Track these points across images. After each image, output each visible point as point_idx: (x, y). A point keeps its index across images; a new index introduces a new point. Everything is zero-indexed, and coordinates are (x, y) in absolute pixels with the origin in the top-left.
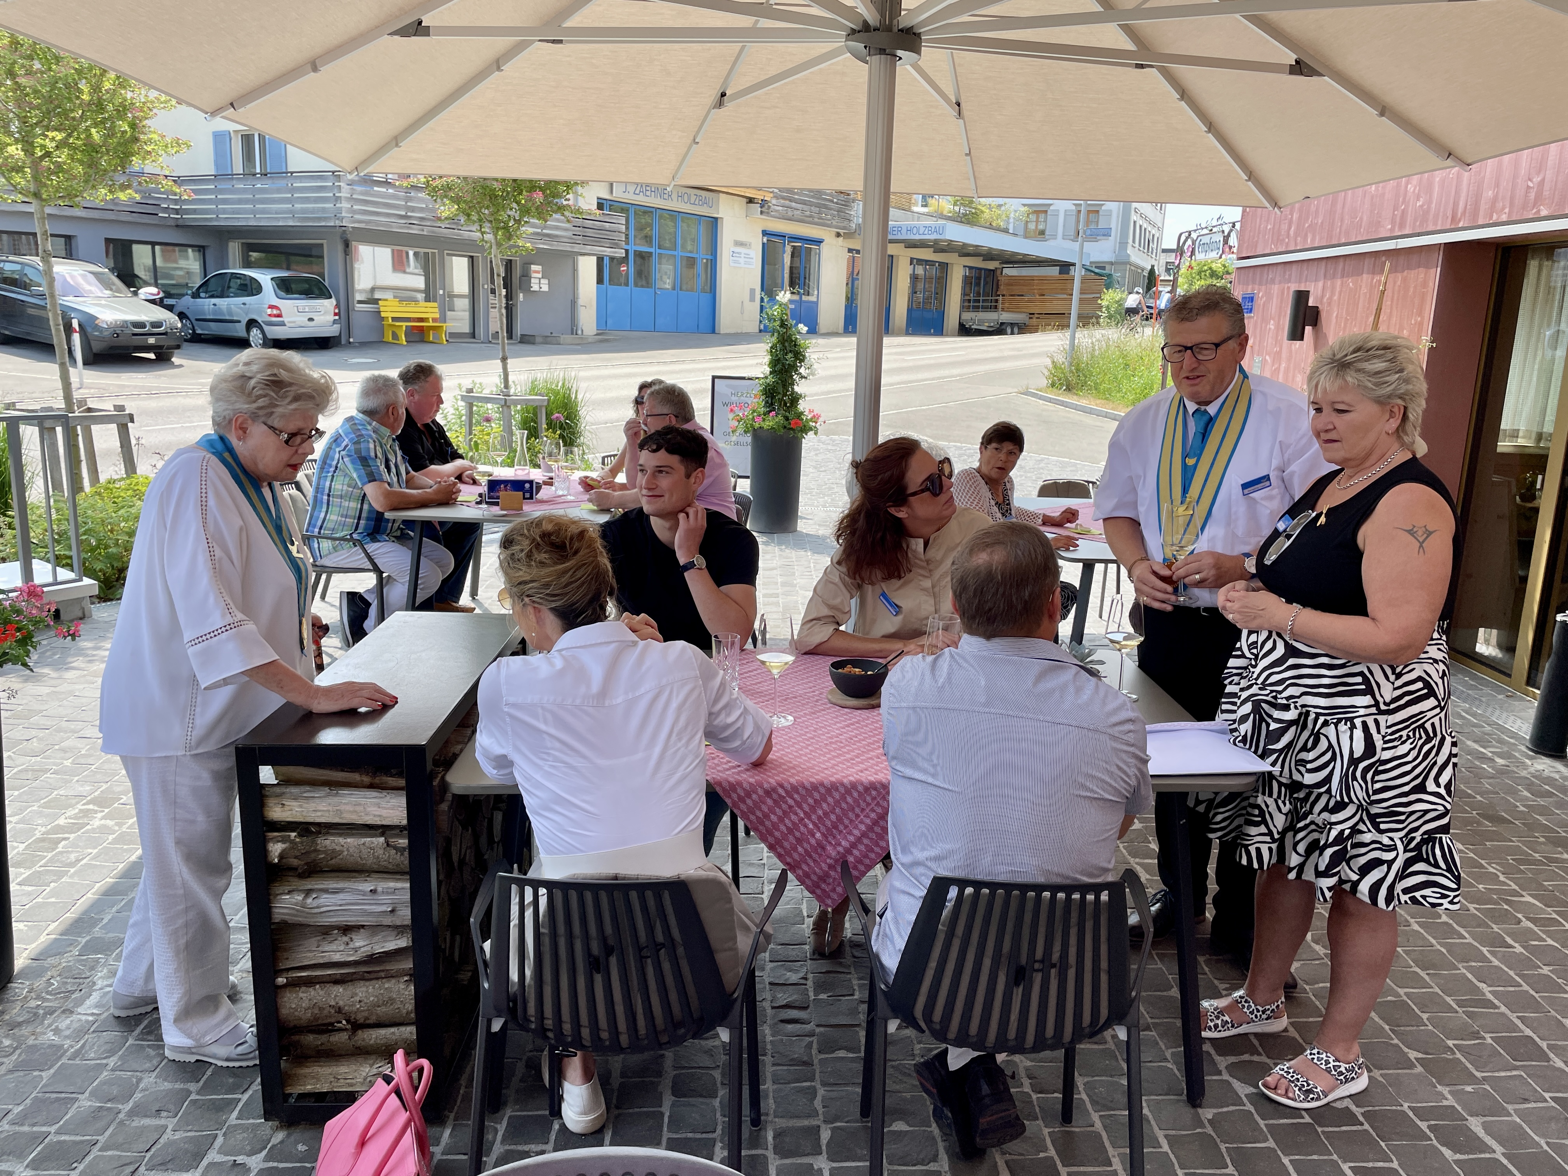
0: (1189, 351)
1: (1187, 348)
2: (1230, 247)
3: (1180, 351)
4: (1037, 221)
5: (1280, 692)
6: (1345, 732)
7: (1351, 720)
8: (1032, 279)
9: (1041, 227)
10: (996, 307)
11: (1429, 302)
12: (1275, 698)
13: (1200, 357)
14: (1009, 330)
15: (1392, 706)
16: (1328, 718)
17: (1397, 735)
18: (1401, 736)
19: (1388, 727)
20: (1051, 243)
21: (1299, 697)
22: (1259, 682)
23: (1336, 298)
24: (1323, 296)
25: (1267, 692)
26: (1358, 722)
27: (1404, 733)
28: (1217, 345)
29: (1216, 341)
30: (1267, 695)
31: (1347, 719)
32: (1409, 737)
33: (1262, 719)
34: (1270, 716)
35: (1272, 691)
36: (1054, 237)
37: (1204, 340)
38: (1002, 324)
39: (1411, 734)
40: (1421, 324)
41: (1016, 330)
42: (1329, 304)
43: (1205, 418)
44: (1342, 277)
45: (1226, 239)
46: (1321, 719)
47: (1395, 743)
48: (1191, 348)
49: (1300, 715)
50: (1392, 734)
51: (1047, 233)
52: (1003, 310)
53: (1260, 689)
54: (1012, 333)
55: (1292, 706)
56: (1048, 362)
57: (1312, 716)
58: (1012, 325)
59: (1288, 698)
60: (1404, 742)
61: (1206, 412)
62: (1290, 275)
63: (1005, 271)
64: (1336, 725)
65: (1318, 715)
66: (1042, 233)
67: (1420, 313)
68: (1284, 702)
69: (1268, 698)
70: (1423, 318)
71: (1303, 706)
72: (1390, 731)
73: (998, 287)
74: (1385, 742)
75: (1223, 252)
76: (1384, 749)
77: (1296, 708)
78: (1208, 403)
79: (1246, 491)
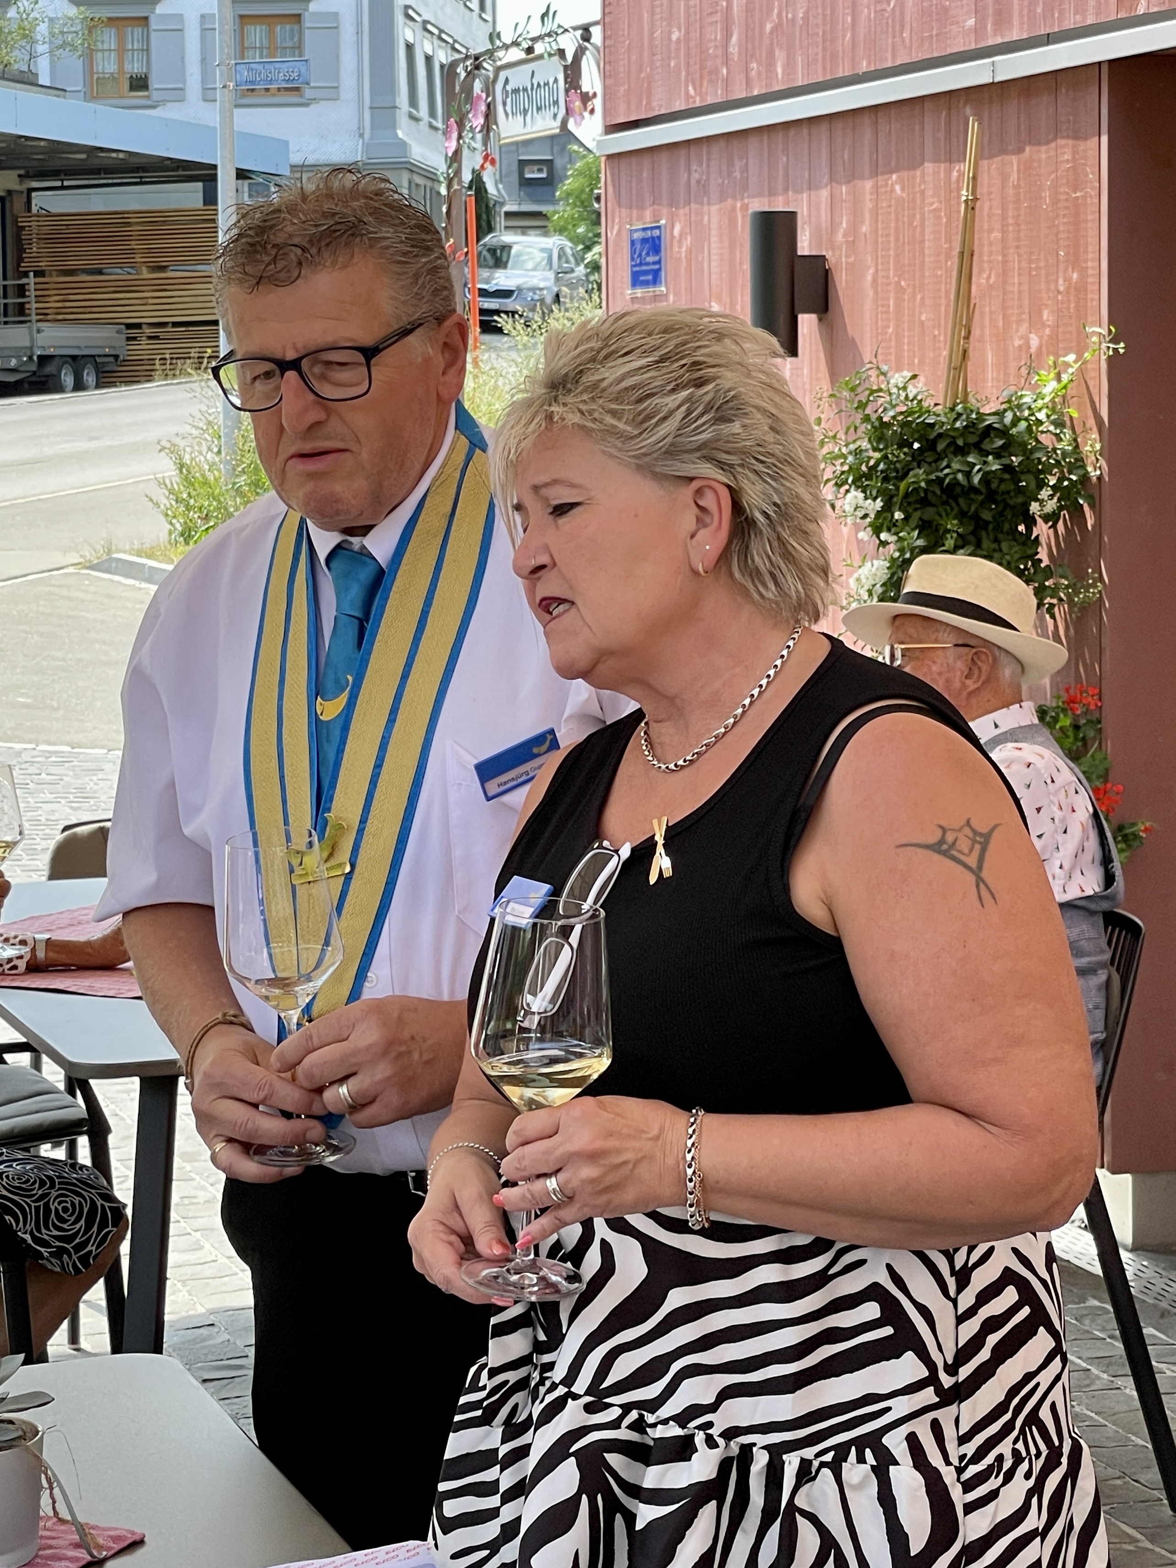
0: (291, 375)
1: (284, 366)
2: (586, 98)
3: (268, 375)
4: (121, 51)
5: (653, 1405)
6: (861, 1486)
7: (874, 1440)
8: (122, 218)
9: (135, 67)
10: (21, 309)
11: (1092, 233)
12: (639, 1426)
13: (328, 391)
14: (68, 380)
15: (964, 1372)
16: (809, 1453)
17: (990, 1459)
18: (1000, 1458)
19: (963, 1440)
20: (169, 112)
21: (713, 1408)
22: (580, 1387)
23: (864, 229)
24: (833, 226)
25: (616, 1412)
26: (895, 1442)
27: (1005, 1448)
28: (369, 353)
29: (367, 339)
30: (615, 1425)
31: (860, 1443)
32: (1018, 1459)
33: (614, 1506)
34: (636, 1491)
35: (627, 1408)
36: (178, 94)
37: (330, 338)
38: (44, 359)
39: (1020, 1446)
40: (1081, 289)
41: (90, 378)
42: (852, 245)
43: (365, 574)
44: (875, 173)
45: (573, 73)
46: (791, 1462)
47: (993, 1483)
48: (295, 365)
49: (725, 1466)
50: (977, 1458)
51: (154, 83)
52: (43, 316)
53: (589, 1409)
54: (79, 386)
55: (699, 1439)
56: (167, 468)
57: (761, 1459)
58: (76, 361)
59: (682, 1419)
60: (1009, 1477)
61: (365, 553)
62: (745, 169)
63: (39, 200)
64: (836, 1467)
65: (776, 1452)
66: (140, 83)
67: (1076, 260)
68: (673, 1430)
69: (623, 1434)
70: (1083, 272)
71: (730, 1434)
72: (970, 1449)
73: (20, 250)
74: (968, 1487)
75: (569, 112)
76: (970, 1508)
77: (711, 1442)
78: (365, 530)
79: (493, 787)
